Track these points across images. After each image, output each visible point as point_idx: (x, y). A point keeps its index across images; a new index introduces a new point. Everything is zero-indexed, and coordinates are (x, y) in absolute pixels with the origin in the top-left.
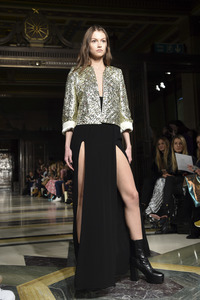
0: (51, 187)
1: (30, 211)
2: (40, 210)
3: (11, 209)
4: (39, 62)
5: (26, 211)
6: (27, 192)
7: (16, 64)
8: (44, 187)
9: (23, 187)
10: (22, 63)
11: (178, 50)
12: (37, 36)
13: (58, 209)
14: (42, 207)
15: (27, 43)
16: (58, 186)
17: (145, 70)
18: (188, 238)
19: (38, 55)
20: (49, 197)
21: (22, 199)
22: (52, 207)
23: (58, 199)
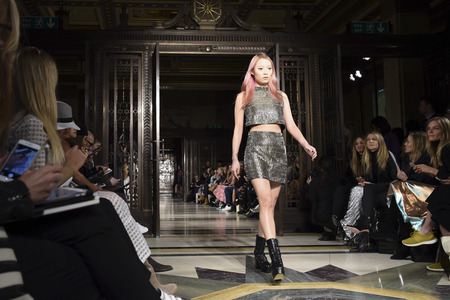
0: (220, 193)
1: (195, 219)
2: (207, 219)
3: (173, 216)
4: (210, 47)
5: (190, 219)
6: (191, 199)
7: (184, 50)
8: (211, 193)
9: (187, 193)
10: (191, 49)
11: (381, 30)
12: (208, 17)
13: (229, 219)
14: (209, 216)
15: (196, 26)
16: (228, 192)
17: (339, 55)
18: (392, 258)
19: (209, 38)
20: (217, 205)
21: (185, 206)
22: (221, 216)
23: (228, 208)
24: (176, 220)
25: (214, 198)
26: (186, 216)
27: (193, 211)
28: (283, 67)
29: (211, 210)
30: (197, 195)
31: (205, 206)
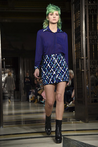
24: (16, 114)
25: (42, 98)
26: (22, 111)
27: (28, 107)
28: (87, 5)
29: (40, 106)
30: (30, 96)
31: (36, 104)
